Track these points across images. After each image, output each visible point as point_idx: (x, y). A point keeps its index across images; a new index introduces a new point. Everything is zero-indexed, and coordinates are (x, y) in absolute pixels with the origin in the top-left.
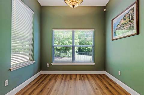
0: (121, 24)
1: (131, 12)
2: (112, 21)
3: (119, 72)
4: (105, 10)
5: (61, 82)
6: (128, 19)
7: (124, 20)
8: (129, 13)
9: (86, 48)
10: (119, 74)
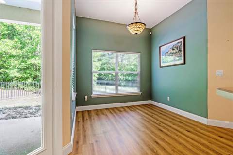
0: (169, 52)
1: (179, 44)
2: (160, 47)
3: (169, 98)
4: (151, 33)
5: (114, 116)
6: (176, 50)
7: (173, 49)
8: (177, 45)
9: (110, 76)
10: (169, 99)
